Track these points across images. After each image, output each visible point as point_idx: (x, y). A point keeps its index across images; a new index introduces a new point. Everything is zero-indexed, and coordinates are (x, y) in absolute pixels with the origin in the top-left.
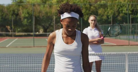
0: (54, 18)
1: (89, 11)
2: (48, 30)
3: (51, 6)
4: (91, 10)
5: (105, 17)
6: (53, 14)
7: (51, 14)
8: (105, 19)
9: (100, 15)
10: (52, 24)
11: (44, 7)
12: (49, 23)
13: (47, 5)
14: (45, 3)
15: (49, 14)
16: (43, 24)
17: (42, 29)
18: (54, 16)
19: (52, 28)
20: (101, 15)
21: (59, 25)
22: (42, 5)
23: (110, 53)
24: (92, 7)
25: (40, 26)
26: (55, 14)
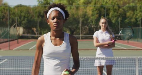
0: (81, 20)
1: (118, 13)
2: (75, 33)
3: (77, 8)
4: (119, 12)
5: (133, 20)
6: (80, 16)
7: (78, 16)
8: (133, 22)
9: (128, 17)
10: (79, 27)
11: (71, 8)
12: (76, 25)
13: (74, 7)
14: (72, 4)
15: (75, 16)
16: (70, 27)
17: (69, 31)
18: (81, 19)
19: (79, 30)
20: (130, 17)
21: (86, 28)
22: (69, 6)
23: (119, 57)
24: (121, 9)
25: (67, 29)
26: (81, 16)
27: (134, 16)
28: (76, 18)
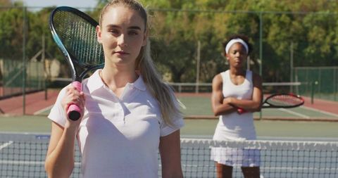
0: (199, 46)
1: (288, 30)
2: (183, 76)
3: (192, 17)
4: (292, 30)
5: (326, 49)
6: (197, 37)
7: (193, 35)
8: (324, 53)
9: (314, 41)
10: (194, 62)
11: (175, 17)
12: (187, 59)
13: (184, 13)
14: (179, 7)
15: (187, 37)
16: (172, 62)
17: (169, 72)
18: (199, 43)
19: (193, 71)
20: (317, 43)
21: (211, 65)
22: (171, 11)
24: (295, 23)
25: (164, 66)
26: (201, 37)
27: (328, 39)
28: (188, 40)
